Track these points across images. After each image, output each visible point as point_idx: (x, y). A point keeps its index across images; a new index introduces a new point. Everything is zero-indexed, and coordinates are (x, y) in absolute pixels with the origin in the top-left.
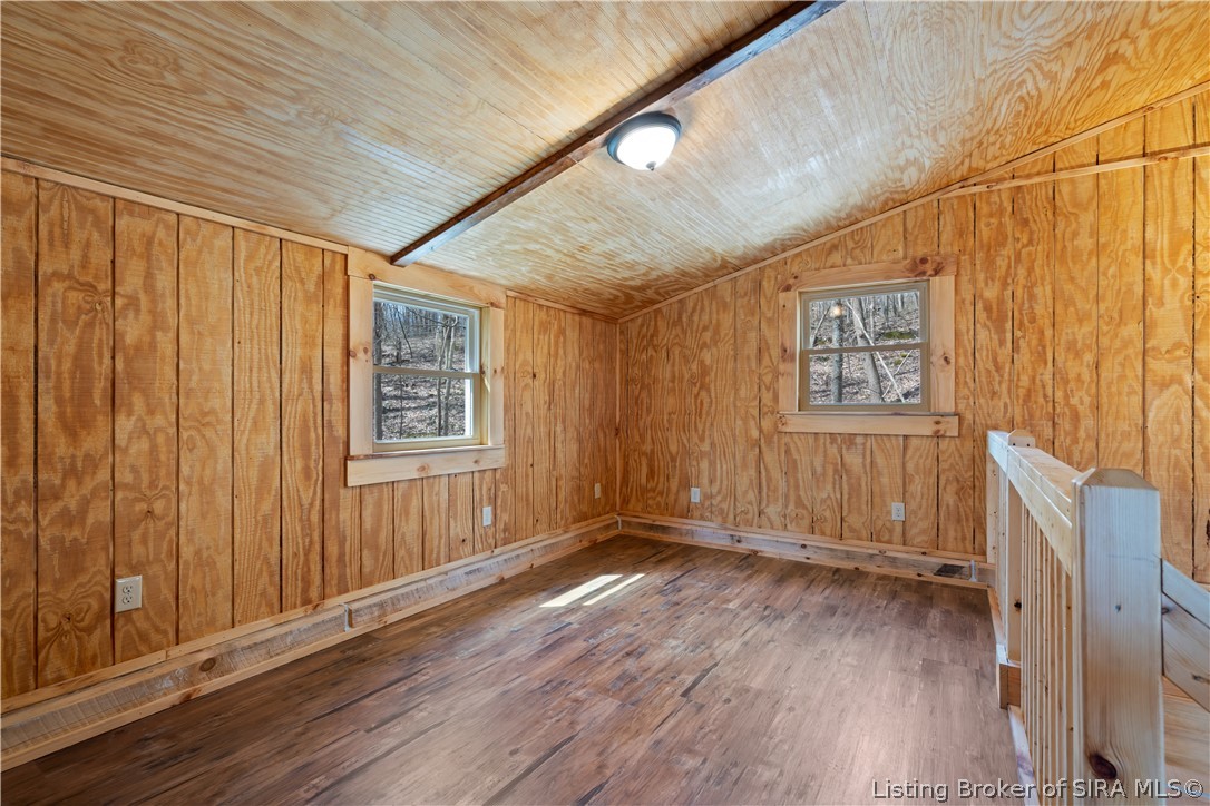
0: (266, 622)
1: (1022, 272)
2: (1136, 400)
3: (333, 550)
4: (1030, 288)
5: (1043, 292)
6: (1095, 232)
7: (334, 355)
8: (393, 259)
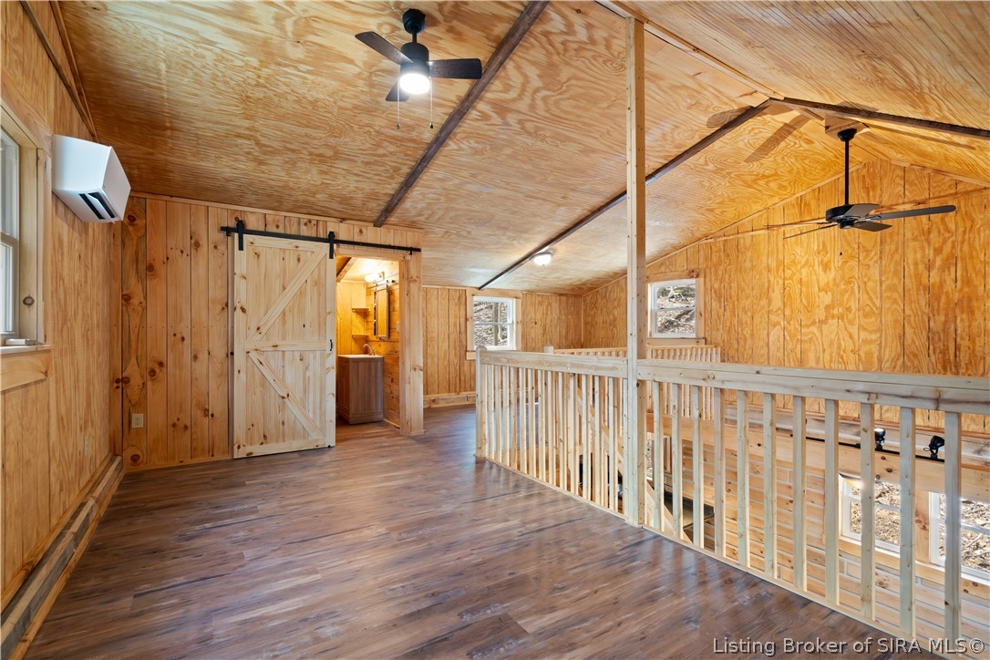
0: (446, 394)
1: (727, 276)
2: (765, 332)
3: (462, 378)
4: (730, 284)
5: (734, 285)
6: (751, 261)
7: (463, 320)
8: (480, 288)
